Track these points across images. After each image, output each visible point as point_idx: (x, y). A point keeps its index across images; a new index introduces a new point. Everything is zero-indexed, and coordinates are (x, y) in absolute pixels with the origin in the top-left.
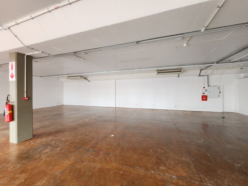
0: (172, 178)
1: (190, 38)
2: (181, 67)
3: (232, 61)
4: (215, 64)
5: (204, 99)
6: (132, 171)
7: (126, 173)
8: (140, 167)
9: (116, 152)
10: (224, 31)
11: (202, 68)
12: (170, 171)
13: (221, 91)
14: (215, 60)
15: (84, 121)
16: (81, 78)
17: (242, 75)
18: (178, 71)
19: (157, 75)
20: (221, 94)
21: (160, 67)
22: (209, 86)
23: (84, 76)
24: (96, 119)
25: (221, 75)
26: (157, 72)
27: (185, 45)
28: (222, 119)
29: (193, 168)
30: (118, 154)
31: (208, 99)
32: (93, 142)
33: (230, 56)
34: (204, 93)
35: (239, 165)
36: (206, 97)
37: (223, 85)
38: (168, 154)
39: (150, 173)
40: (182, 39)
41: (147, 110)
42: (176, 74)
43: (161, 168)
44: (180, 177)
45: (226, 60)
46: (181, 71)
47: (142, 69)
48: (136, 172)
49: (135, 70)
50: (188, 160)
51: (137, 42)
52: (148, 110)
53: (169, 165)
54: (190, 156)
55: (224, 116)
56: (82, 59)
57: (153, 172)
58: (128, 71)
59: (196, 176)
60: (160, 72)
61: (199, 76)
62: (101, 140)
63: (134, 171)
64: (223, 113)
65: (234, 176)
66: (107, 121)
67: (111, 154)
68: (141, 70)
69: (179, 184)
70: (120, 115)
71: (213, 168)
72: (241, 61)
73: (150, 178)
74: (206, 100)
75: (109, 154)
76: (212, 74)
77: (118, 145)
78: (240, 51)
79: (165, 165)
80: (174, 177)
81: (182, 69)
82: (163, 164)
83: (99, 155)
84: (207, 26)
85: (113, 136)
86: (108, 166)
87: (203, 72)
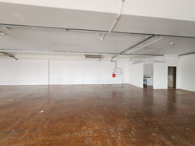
0: (90, 133)
1: (104, 36)
2: (101, 54)
3: (127, 54)
4: (119, 55)
5: (114, 76)
6: (58, 139)
7: (52, 142)
8: (66, 133)
9: (44, 126)
10: (120, 35)
11: (113, 56)
12: (89, 129)
13: (122, 71)
14: (119, 53)
15: (7, 102)
16: (3, 55)
17: (131, 63)
18: (99, 57)
19: (85, 58)
20: (122, 73)
21: (87, 53)
22: (116, 68)
23: (10, 53)
24: (24, 98)
25: (122, 61)
26: (85, 57)
27: (102, 39)
28: (122, 88)
29: (104, 122)
30: (45, 128)
31: (116, 76)
32: (17, 122)
33: (125, 51)
34: (114, 73)
35: (127, 114)
36: (115, 75)
37: (123, 68)
38: (89, 116)
39: (74, 135)
40: (100, 34)
41: (77, 85)
42: (98, 59)
43: (83, 128)
44: (95, 131)
45: (124, 53)
46: (101, 57)
47: (74, 53)
48: (62, 138)
49: (67, 53)
50: (101, 117)
51: (67, 29)
52: (79, 85)
53: (89, 124)
54: (103, 115)
55: (123, 86)
56: (3, 34)
57: (76, 133)
58: (60, 53)
59: (105, 127)
60: (87, 56)
61: (112, 61)
62: (28, 118)
63: (60, 138)
64: (123, 84)
65: (124, 121)
66: (38, 98)
67: (38, 130)
68: (72, 53)
69: (94, 136)
70: (53, 91)
71: (114, 119)
72: (130, 55)
73: (74, 139)
74: (115, 77)
75: (36, 129)
76: (118, 61)
77: (47, 119)
78: (130, 49)
79: (86, 125)
80: (91, 132)
81: (102, 56)
82: (85, 125)
83: (23, 134)
84: (112, 30)
85: (42, 111)
86: (33, 142)
87: (114, 59)
